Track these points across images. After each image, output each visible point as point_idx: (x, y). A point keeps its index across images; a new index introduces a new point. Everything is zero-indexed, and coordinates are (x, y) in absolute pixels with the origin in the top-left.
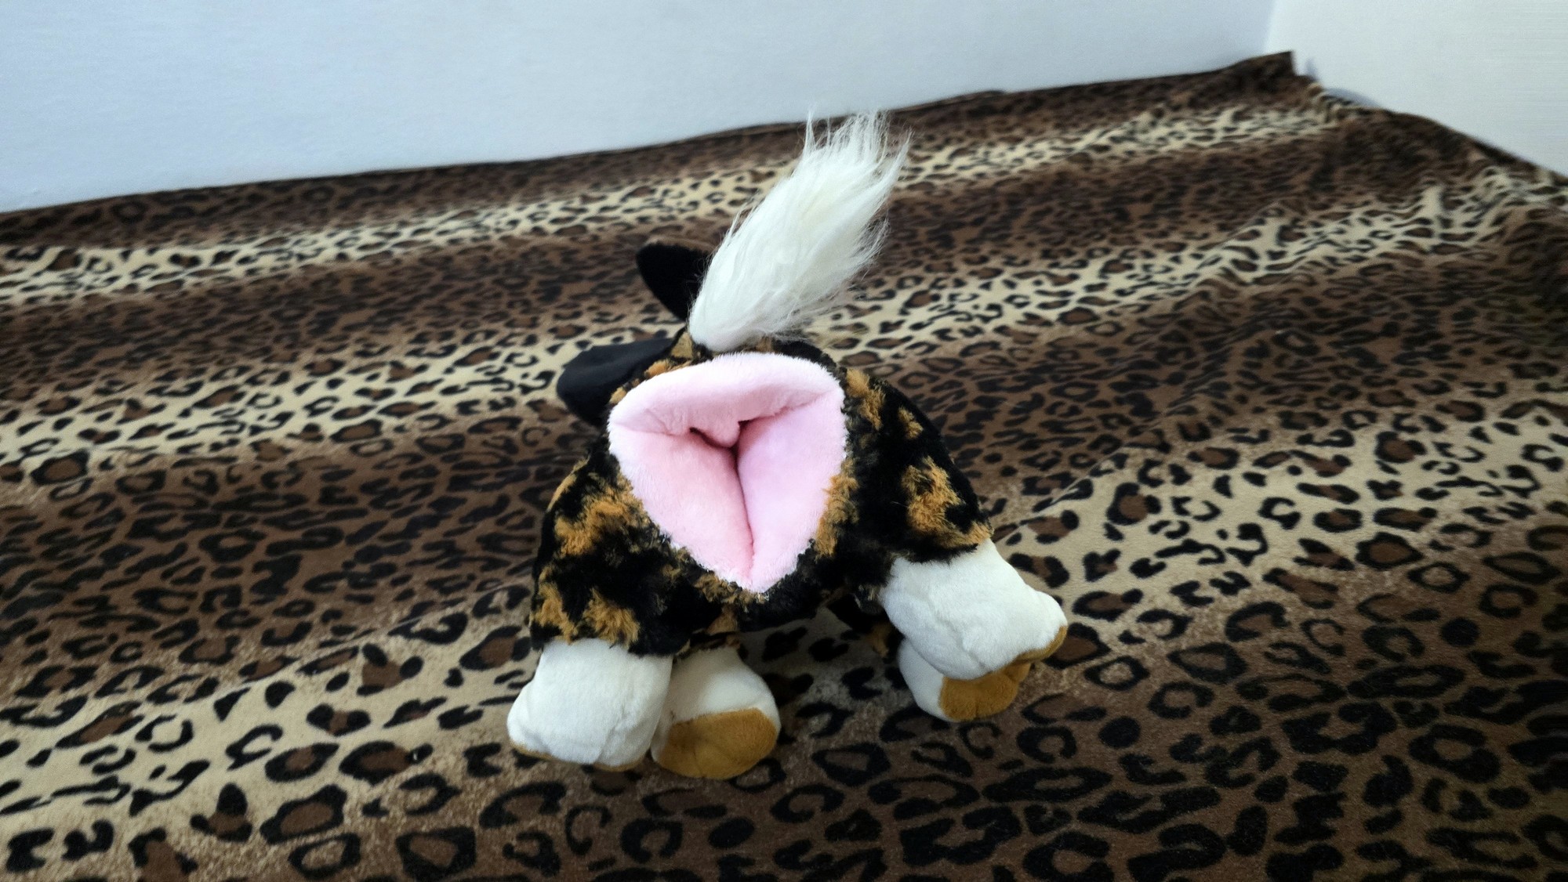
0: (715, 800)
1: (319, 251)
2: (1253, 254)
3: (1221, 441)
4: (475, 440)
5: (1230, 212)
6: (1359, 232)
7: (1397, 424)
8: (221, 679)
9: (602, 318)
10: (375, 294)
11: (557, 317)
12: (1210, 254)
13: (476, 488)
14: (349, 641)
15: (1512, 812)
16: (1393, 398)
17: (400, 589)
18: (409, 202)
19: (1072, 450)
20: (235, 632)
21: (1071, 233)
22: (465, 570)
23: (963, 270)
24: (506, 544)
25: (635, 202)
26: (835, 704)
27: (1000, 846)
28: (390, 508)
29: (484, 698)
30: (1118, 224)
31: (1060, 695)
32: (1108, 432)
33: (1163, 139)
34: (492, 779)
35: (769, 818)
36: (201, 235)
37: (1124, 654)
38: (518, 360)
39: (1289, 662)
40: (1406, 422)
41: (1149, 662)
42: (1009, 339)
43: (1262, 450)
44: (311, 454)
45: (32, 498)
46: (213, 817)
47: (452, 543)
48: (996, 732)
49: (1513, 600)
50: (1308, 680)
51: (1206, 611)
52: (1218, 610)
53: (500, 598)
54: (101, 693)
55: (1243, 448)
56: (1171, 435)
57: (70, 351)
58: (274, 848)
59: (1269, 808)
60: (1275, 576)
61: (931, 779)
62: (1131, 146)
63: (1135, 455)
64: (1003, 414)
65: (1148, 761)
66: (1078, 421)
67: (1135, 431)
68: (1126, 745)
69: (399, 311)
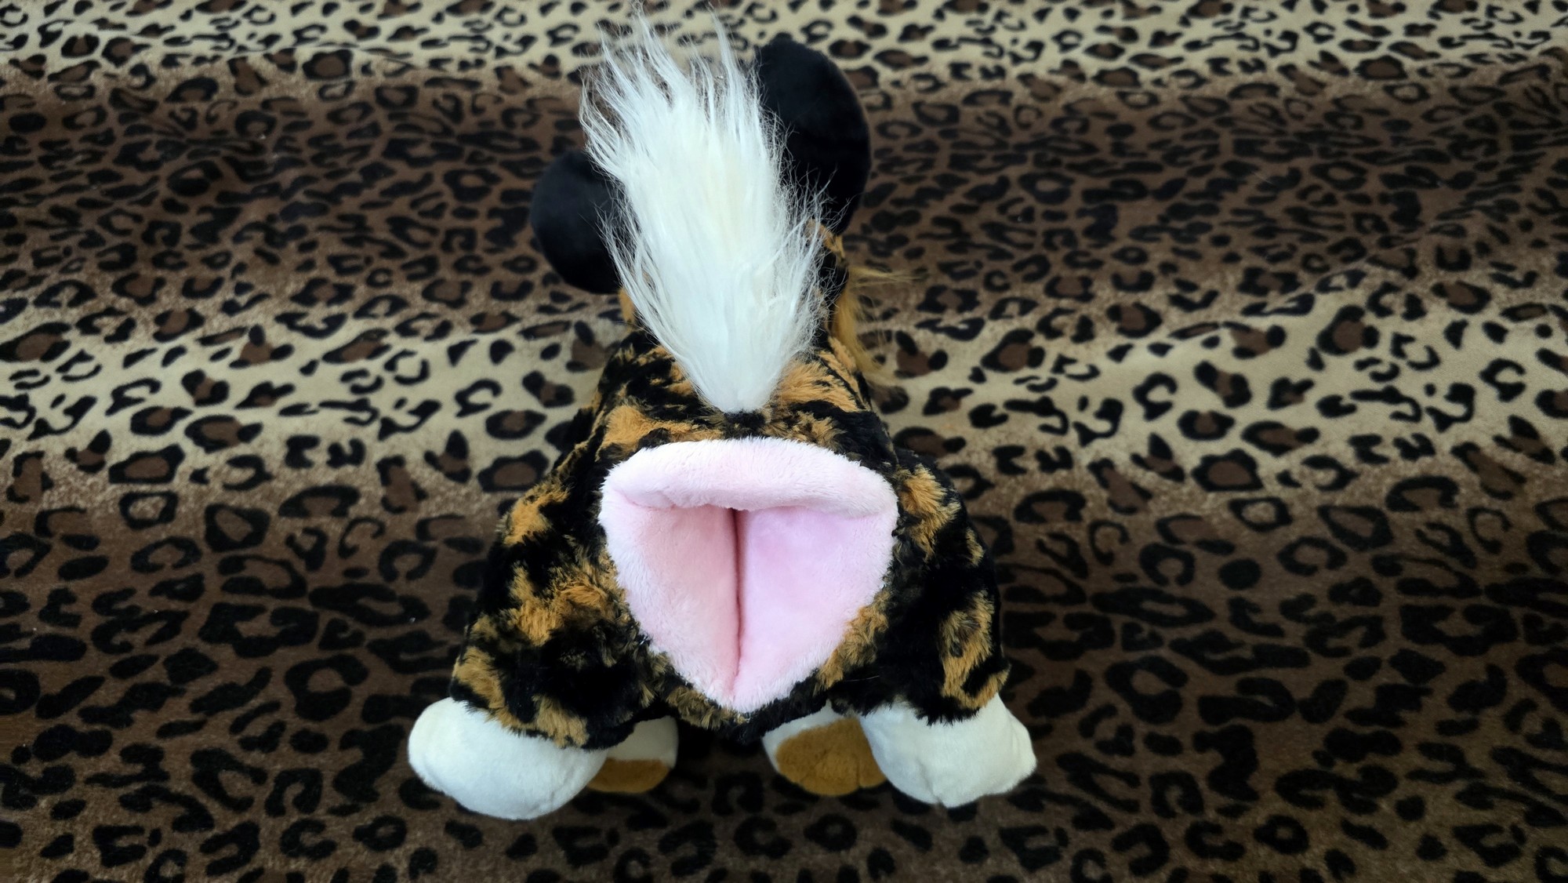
3: (1477, 276)
8: (455, 324)
14: (565, 311)
19: (1306, 248)
20: (469, 277)
26: (981, 472)
27: (1091, 652)
31: (1197, 518)
32: (1357, 235)
37: (1275, 494)
39: (1437, 546)
41: (1297, 510)
42: (1292, 85)
43: (1520, 297)
44: (549, 93)
45: (304, 92)
46: (443, 456)
48: (1125, 538)
50: (1448, 569)
51: (1376, 470)
52: (1389, 472)
54: (357, 315)
55: (1499, 290)
56: (1425, 257)
58: (486, 496)
59: (1352, 684)
60: (1465, 452)
63: (1374, 275)
64: (1249, 188)
65: (1256, 609)
66: (1329, 215)
67: (1385, 243)
68: (1242, 588)
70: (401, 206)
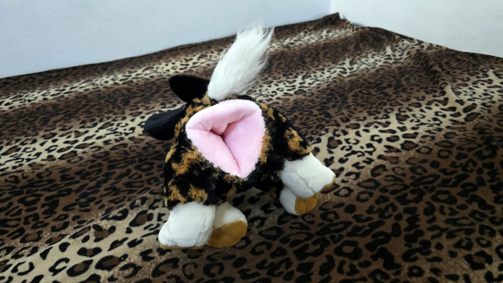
0: (231, 253)
1: (36, 98)
2: (345, 69)
3: (353, 121)
4: (113, 153)
5: (334, 58)
6: (371, 60)
7: (399, 111)
8: (39, 246)
9: (147, 108)
10: (61, 110)
11: (131, 110)
12: (332, 71)
13: (118, 168)
14: (85, 225)
15: (464, 211)
16: (396, 104)
18: (65, 79)
19: (310, 130)
20: (40, 229)
21: (290, 68)
22: (121, 195)
24: (134, 185)
25: (148, 72)
26: (260, 216)
27: (326, 249)
28: (88, 179)
29: (142, 235)
30: (303, 65)
31: (329, 202)
32: (320, 123)
33: (308, 40)
34: (152, 261)
37: (344, 186)
38: (121, 125)
39: (391, 180)
40: (402, 110)
41: (352, 187)
42: (281, 101)
43: (366, 122)
44: (53, 165)
47: (115, 187)
48: (313, 216)
49: (446, 153)
50: (398, 184)
51: (364, 170)
52: (367, 169)
53: (138, 202)
55: (360, 122)
56: (339, 122)
59: (399, 222)
60: (380, 157)
61: (298, 233)
62: (300, 42)
63: (331, 128)
65: (361, 216)
66: (310, 121)
67: (328, 122)
68: (353, 212)
69: (72, 114)
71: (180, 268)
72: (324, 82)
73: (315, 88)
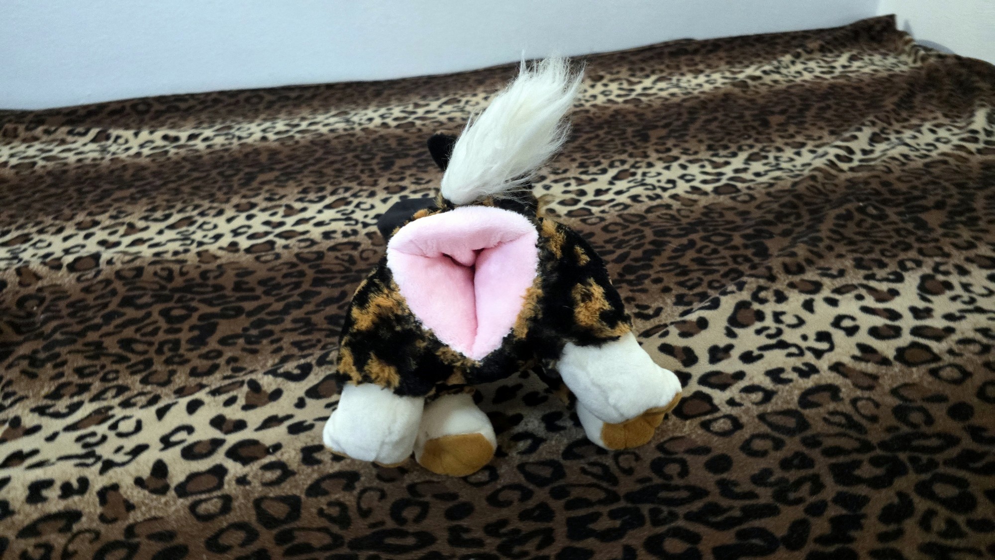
0: (452, 489)
1: (251, 134)
2: (850, 151)
3: (811, 275)
4: (330, 256)
5: (838, 123)
6: (927, 138)
7: (936, 269)
8: (162, 396)
9: (417, 182)
11: (390, 180)
12: (820, 151)
13: (328, 285)
14: (241, 377)
15: (982, 535)
16: (937, 251)
17: (275, 346)
18: (308, 105)
19: (710, 277)
20: (175, 367)
21: (729, 134)
22: (315, 336)
23: (653, 156)
25: (447, 108)
26: (535, 434)
27: (631, 532)
28: (274, 296)
29: (317, 416)
30: (761, 129)
31: (682, 438)
32: (735, 266)
33: (798, 73)
34: (316, 467)
35: (484, 503)
36: (182, 123)
37: (728, 413)
38: (363, 206)
39: (839, 425)
40: (942, 268)
41: (744, 419)
42: (679, 203)
43: (839, 282)
44: (232, 260)
45: (67, 280)
46: (149, 479)
47: (310, 319)
48: (638, 458)
50: (851, 437)
51: (787, 387)
52: (794, 387)
53: (334, 356)
54: (92, 400)
55: (826, 281)
56: (777, 269)
57: (99, 191)
58: (181, 500)
59: (813, 520)
60: (837, 367)
61: (590, 486)
62: (777, 77)
63: (751, 283)
64: (668, 252)
65: (735, 484)
66: (717, 259)
67: (754, 267)
68: (722, 473)
69: (294, 173)
70: (129, 332)
71: (356, 492)
72: (791, 174)
73: (763, 186)
